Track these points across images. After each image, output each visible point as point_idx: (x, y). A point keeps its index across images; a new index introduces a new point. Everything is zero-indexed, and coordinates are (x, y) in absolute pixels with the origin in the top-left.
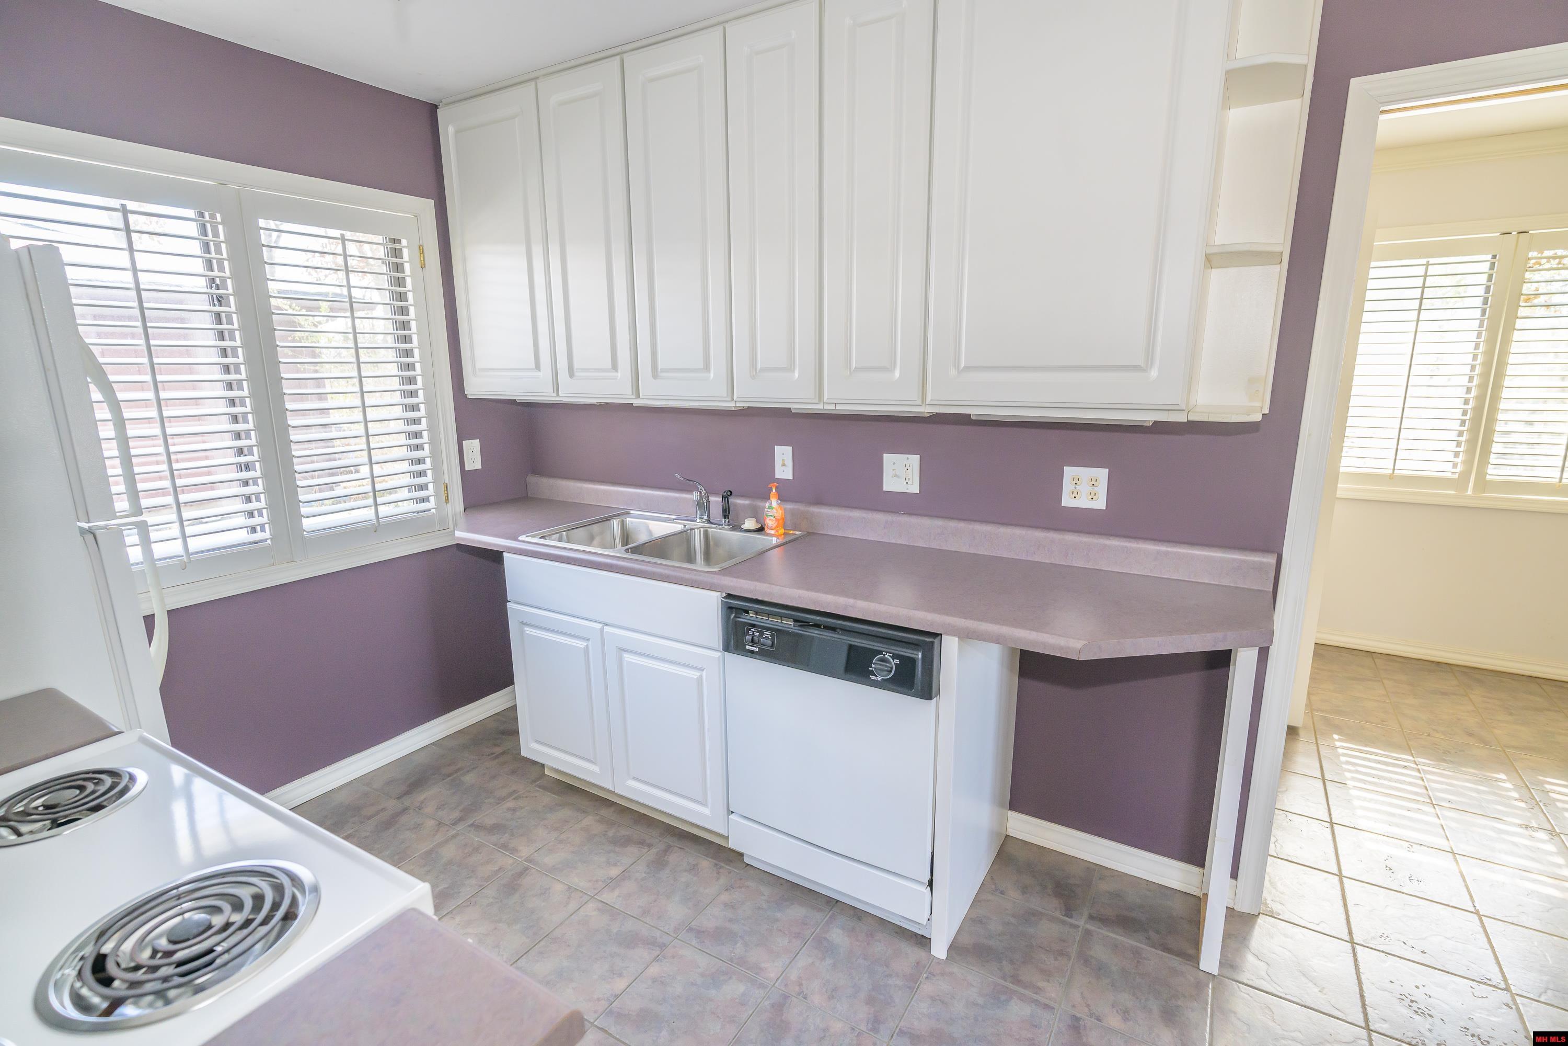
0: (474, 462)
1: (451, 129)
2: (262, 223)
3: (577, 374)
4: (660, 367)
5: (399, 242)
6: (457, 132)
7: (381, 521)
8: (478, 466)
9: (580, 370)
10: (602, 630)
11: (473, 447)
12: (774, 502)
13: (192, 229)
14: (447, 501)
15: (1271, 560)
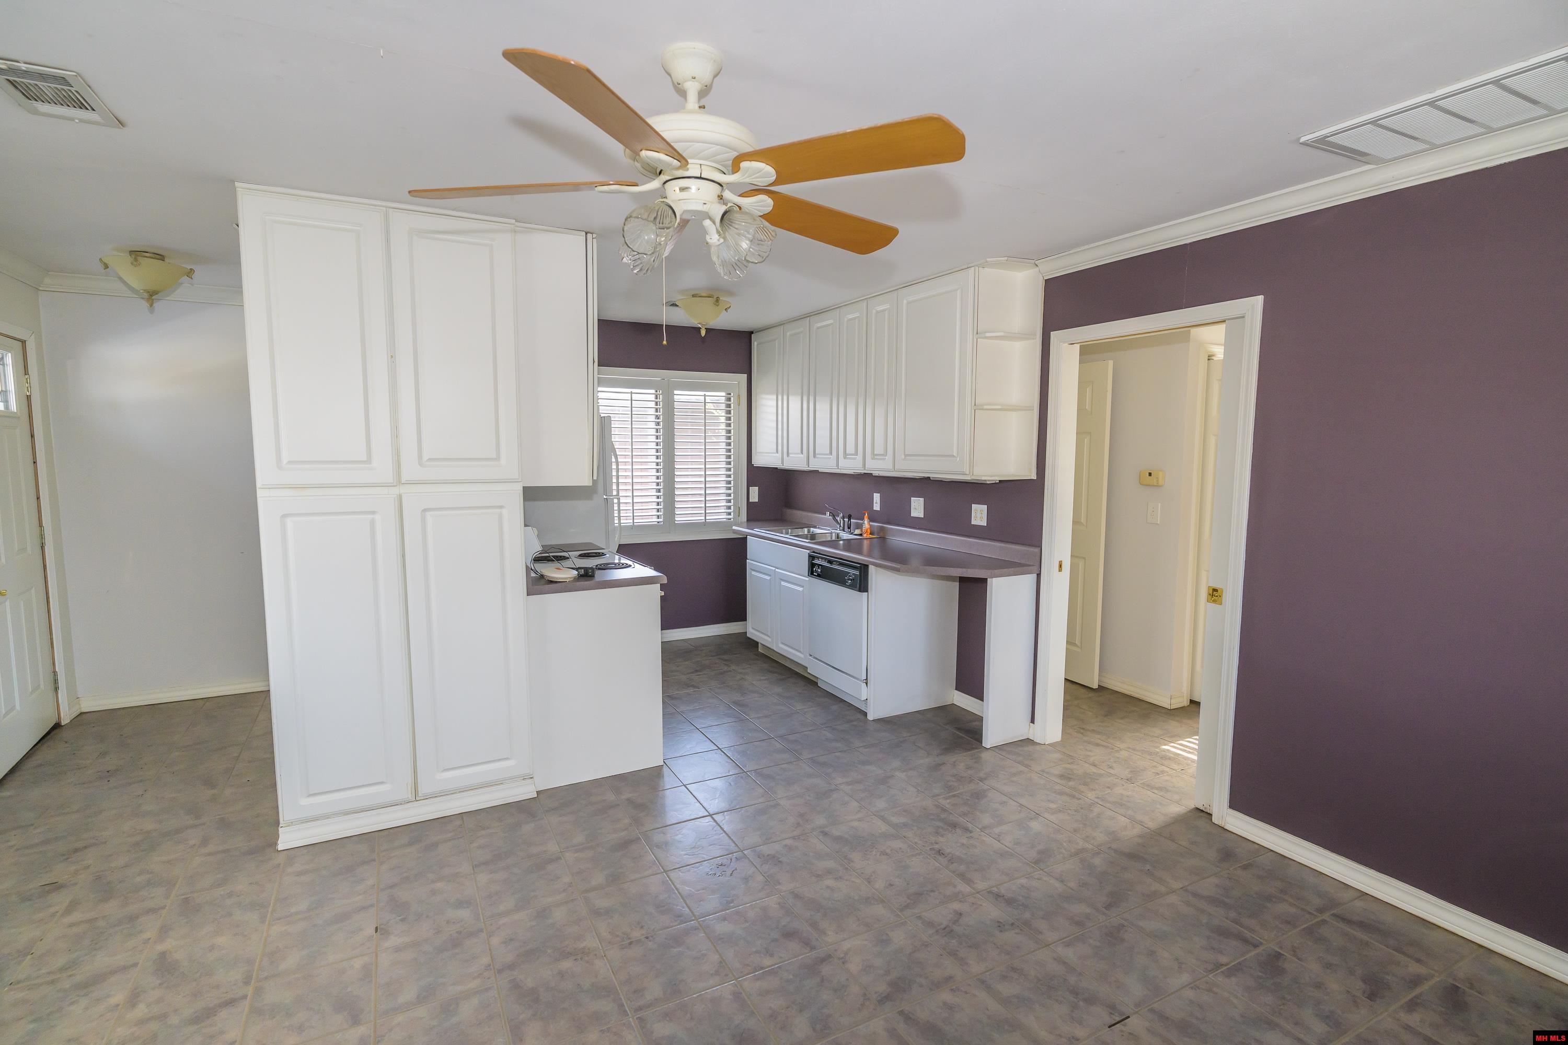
0: (754, 498)
1: (756, 343)
2: (676, 392)
3: (790, 455)
4: (816, 452)
5: (730, 394)
6: (757, 345)
7: (707, 521)
8: (757, 500)
9: (791, 453)
10: (775, 570)
11: (754, 491)
12: (866, 521)
13: (652, 397)
14: (739, 516)
15: (1037, 550)
